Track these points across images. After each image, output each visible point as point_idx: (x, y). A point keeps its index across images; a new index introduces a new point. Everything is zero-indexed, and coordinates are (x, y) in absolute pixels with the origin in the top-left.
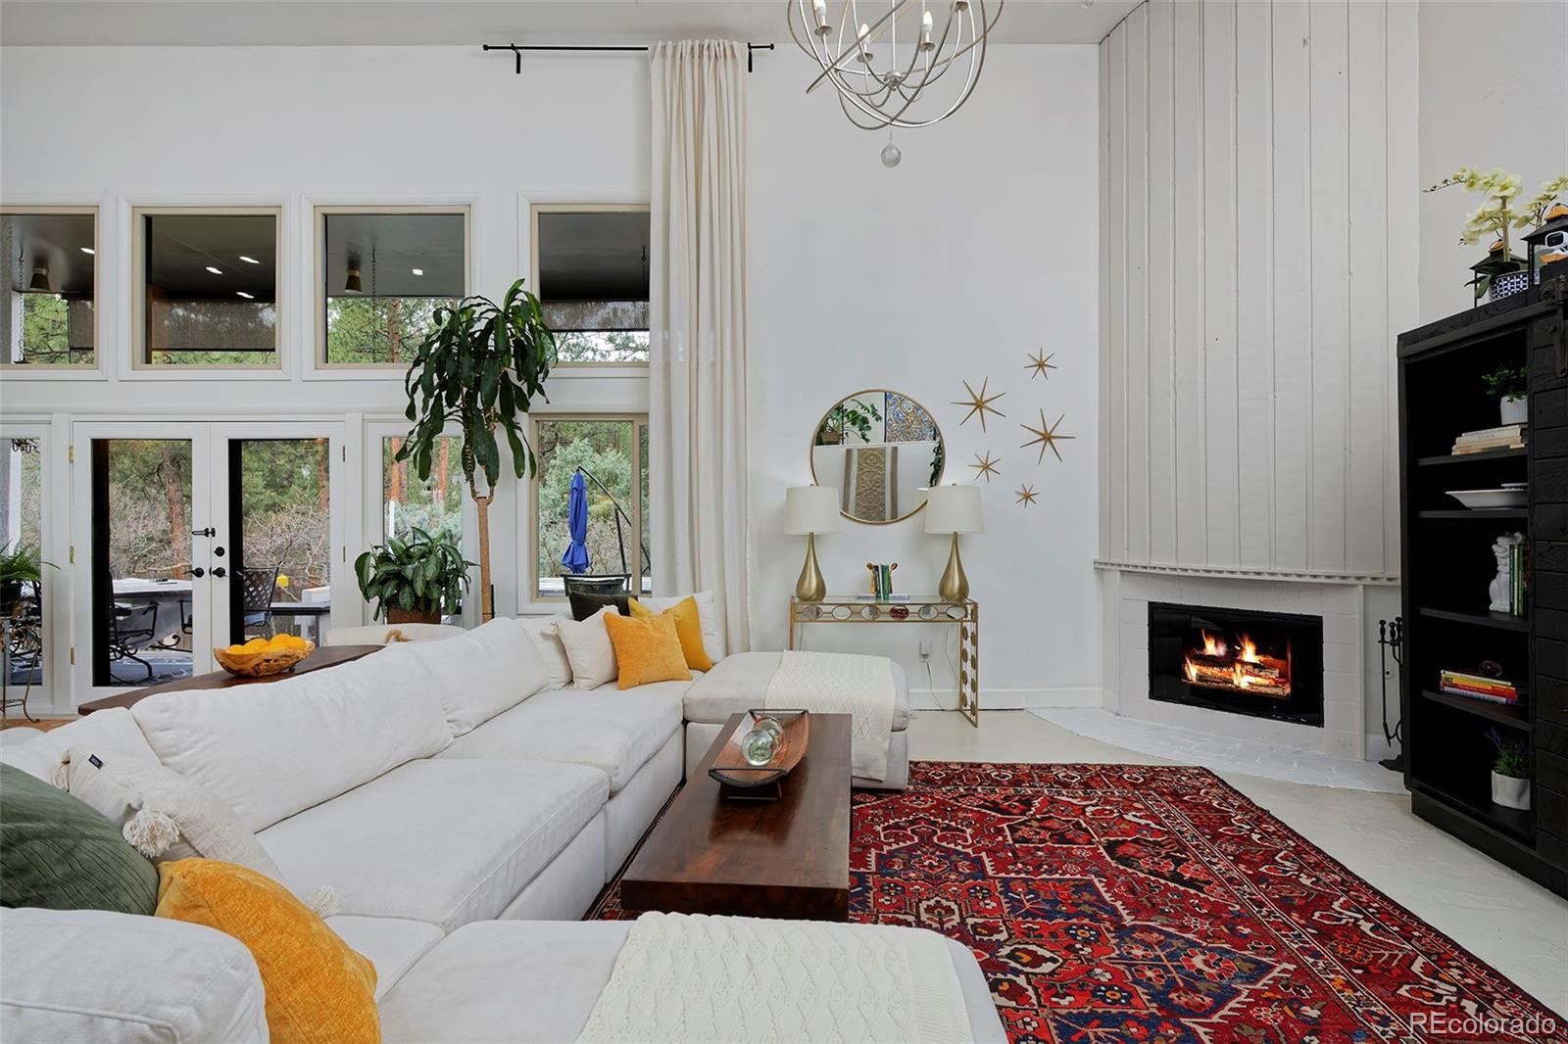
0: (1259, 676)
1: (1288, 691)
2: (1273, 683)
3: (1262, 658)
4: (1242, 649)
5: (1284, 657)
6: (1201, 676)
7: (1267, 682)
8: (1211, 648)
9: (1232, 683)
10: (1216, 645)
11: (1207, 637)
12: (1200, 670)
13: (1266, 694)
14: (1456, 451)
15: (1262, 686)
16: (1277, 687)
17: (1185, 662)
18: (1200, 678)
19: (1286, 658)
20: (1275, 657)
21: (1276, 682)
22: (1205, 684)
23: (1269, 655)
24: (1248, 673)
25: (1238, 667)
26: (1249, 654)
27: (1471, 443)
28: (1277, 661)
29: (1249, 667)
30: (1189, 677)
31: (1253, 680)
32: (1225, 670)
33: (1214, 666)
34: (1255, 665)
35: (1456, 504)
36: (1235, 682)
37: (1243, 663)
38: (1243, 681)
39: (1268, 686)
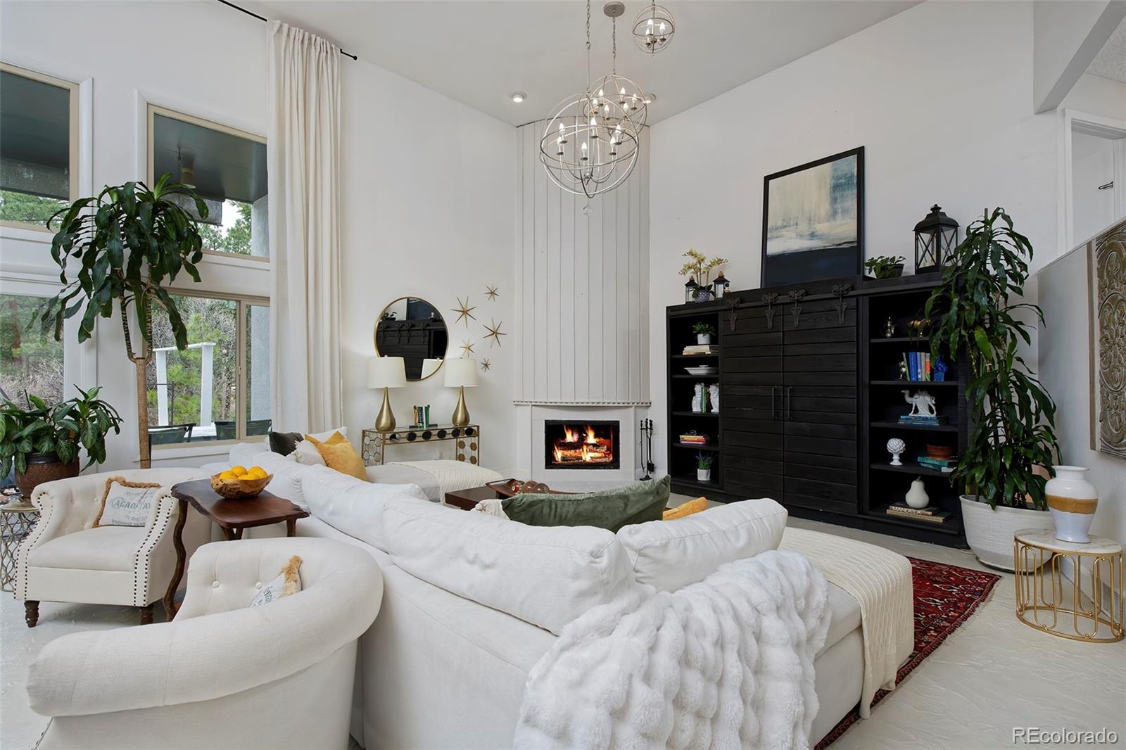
0: (597, 452)
1: (611, 459)
2: (604, 455)
3: (597, 440)
4: (587, 435)
5: (609, 438)
6: (564, 458)
7: (600, 455)
8: (570, 437)
9: (582, 459)
10: (572, 435)
11: (567, 430)
12: (563, 454)
13: (600, 463)
14: (684, 354)
15: (598, 458)
16: (606, 457)
17: (555, 449)
18: (564, 459)
19: (610, 438)
20: (605, 438)
21: (605, 454)
22: (566, 462)
23: (602, 437)
24: (591, 451)
25: (585, 448)
26: (591, 439)
27: (689, 350)
28: (605, 440)
29: (591, 447)
30: (557, 459)
31: (593, 455)
32: (577, 451)
33: (571, 449)
34: (594, 445)
35: (687, 373)
36: (583, 459)
37: (588, 445)
38: (587, 456)
39: (601, 458)
